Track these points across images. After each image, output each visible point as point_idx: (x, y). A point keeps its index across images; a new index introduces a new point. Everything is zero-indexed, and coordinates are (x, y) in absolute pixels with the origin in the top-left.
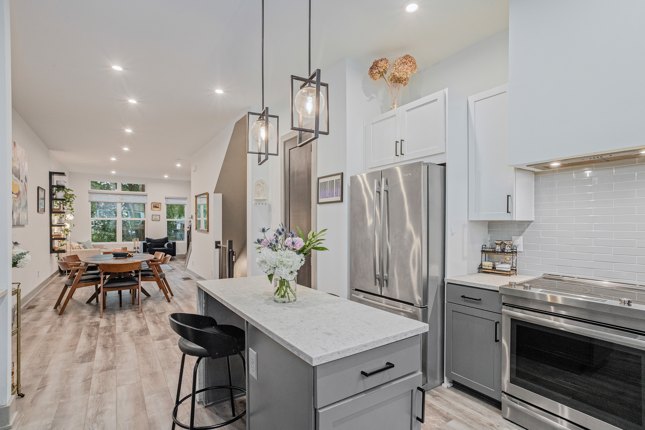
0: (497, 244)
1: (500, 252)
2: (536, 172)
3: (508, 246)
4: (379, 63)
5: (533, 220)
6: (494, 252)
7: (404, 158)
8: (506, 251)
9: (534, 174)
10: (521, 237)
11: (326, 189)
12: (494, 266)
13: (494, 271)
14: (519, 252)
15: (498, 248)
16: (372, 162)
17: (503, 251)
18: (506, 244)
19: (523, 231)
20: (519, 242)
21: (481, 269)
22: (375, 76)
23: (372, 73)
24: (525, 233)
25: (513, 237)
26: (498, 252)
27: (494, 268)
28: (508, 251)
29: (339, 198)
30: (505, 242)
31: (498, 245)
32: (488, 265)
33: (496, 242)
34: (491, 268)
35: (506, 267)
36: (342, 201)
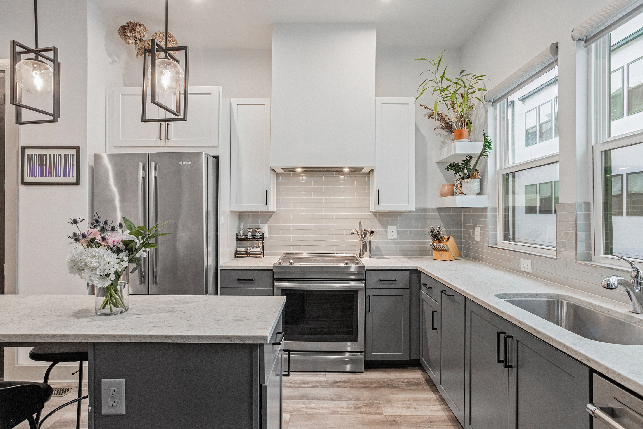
0: (249, 231)
1: (252, 238)
2: (278, 173)
3: (258, 233)
4: (138, 27)
5: (276, 211)
6: (247, 238)
7: (170, 143)
8: (257, 237)
9: (276, 174)
10: (267, 225)
11: (43, 165)
12: (247, 251)
13: (248, 255)
14: (266, 237)
15: (250, 235)
16: (120, 140)
17: (254, 238)
18: (256, 231)
19: (268, 221)
20: (265, 229)
21: (237, 255)
22: (130, 40)
23: (126, 34)
24: (269, 222)
25: (260, 225)
26: (250, 238)
27: (246, 253)
28: (259, 237)
29: (73, 180)
30: (256, 230)
31: (249, 233)
32: (242, 250)
33: (248, 230)
34: (244, 253)
35: (257, 251)
36: (77, 183)
